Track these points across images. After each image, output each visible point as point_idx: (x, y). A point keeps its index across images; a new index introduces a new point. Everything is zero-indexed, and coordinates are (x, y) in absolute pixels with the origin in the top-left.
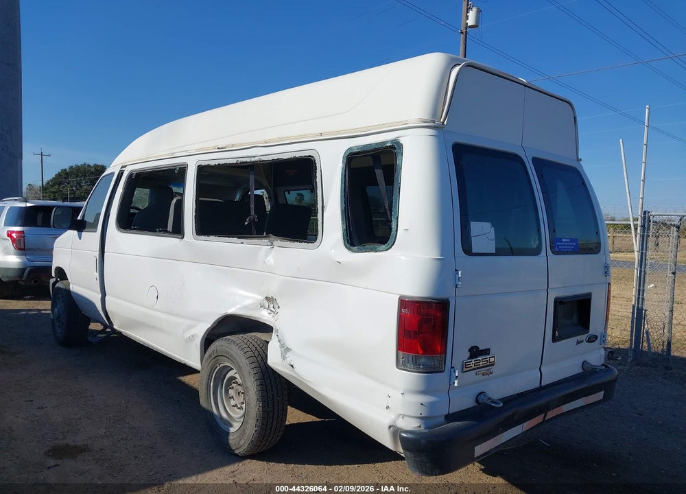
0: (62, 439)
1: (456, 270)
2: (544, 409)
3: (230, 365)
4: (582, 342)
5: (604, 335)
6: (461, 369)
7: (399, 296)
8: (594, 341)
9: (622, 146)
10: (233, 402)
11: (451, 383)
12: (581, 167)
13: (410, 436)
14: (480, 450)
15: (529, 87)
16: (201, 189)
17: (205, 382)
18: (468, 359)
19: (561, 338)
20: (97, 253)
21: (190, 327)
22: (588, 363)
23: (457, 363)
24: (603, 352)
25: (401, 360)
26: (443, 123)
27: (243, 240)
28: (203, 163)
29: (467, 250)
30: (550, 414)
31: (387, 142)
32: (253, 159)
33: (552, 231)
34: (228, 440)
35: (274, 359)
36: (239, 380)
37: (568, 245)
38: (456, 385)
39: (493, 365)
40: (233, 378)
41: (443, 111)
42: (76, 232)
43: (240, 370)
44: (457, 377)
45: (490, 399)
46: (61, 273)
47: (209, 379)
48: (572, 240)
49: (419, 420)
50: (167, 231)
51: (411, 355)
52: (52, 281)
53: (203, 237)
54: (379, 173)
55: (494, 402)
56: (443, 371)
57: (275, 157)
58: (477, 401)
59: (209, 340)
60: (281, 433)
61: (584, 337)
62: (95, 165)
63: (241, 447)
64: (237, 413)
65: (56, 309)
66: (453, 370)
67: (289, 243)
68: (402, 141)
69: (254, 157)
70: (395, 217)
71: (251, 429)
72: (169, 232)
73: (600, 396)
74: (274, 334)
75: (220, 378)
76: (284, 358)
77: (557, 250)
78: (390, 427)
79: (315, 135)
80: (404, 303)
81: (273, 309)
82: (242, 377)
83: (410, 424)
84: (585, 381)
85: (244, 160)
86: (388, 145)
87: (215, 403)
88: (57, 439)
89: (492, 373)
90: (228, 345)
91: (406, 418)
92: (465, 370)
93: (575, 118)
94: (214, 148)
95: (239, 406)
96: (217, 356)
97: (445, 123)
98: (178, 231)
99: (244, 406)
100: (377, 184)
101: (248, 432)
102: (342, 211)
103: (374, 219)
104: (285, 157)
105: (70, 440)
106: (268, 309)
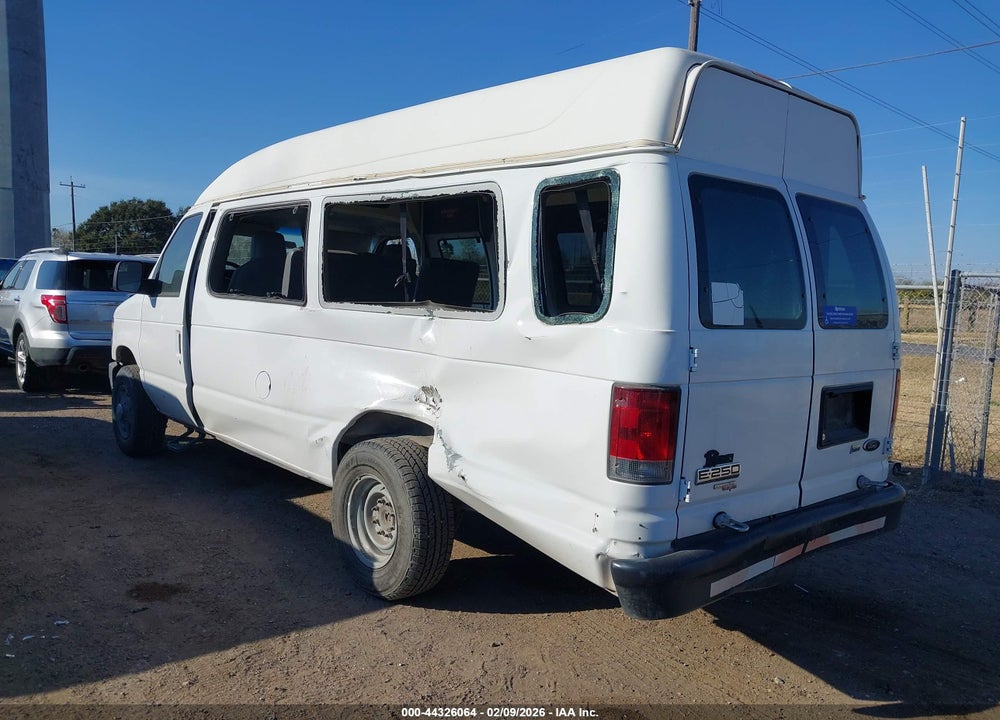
0: (148, 576)
1: (691, 348)
2: (803, 538)
3: (376, 478)
4: (859, 449)
5: (889, 442)
6: (693, 479)
7: (612, 383)
8: (873, 449)
9: (924, 176)
10: (378, 528)
11: (681, 499)
12: (865, 207)
13: (625, 567)
14: (717, 588)
15: (795, 95)
16: (330, 238)
17: (339, 501)
18: (704, 467)
19: (830, 443)
20: (180, 327)
21: (318, 427)
22: (865, 478)
23: (689, 474)
24: (886, 465)
25: (614, 468)
26: (676, 146)
27: (390, 309)
28: (334, 201)
29: (707, 321)
30: (812, 546)
31: (598, 171)
32: (405, 195)
33: (822, 296)
34: (372, 578)
35: (437, 469)
36: (388, 497)
37: (842, 316)
38: (687, 500)
39: (737, 476)
40: (379, 495)
41: (676, 129)
42: (147, 296)
43: (390, 485)
44: (689, 490)
45: (731, 521)
46: (126, 355)
47: (346, 498)
48: (848, 309)
49: (637, 547)
50: (281, 296)
51: (627, 461)
52: (112, 366)
53: (334, 304)
54: (585, 215)
55: (737, 525)
56: (671, 483)
57: (438, 192)
58: (714, 523)
59: (343, 445)
60: (445, 569)
61: (859, 443)
62: (149, 201)
63: (390, 587)
64: (384, 543)
65: (120, 405)
66: (683, 481)
67: (456, 313)
68: (619, 170)
69: (407, 192)
70: (609, 276)
71: (406, 563)
72: (284, 297)
73: (880, 523)
74: (436, 437)
75: (360, 496)
76: (451, 468)
77: (828, 324)
78: (598, 556)
79: (496, 161)
80: (618, 391)
81: (432, 403)
82: (393, 493)
83: (625, 552)
84: (860, 502)
85: (393, 196)
86: (600, 175)
87: (353, 529)
88: (140, 575)
89: (735, 487)
90: (373, 451)
91: (619, 544)
92: (699, 481)
93: (858, 137)
94: (349, 178)
95: (386, 533)
96: (357, 466)
97: (679, 146)
98: (298, 294)
99: (394, 533)
100: (582, 231)
101: (400, 567)
102: (533, 267)
103: (567, 281)
104: (452, 192)
105: (158, 578)
106: (426, 402)
